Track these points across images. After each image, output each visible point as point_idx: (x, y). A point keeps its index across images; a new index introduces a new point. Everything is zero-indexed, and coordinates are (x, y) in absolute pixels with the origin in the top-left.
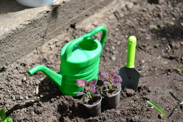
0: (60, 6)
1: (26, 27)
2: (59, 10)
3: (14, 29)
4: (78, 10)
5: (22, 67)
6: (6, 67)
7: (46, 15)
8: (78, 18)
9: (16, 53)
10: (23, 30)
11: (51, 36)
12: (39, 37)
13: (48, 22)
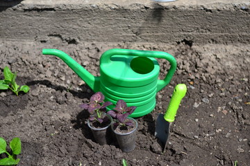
0: (166, 9)
1: (110, 10)
2: (165, 13)
3: (94, 6)
4: (199, 26)
5: (95, 51)
6: (78, 41)
7: (142, 10)
8: (198, 37)
9: (93, 33)
10: (106, 12)
11: (149, 39)
12: (129, 30)
13: (146, 20)
